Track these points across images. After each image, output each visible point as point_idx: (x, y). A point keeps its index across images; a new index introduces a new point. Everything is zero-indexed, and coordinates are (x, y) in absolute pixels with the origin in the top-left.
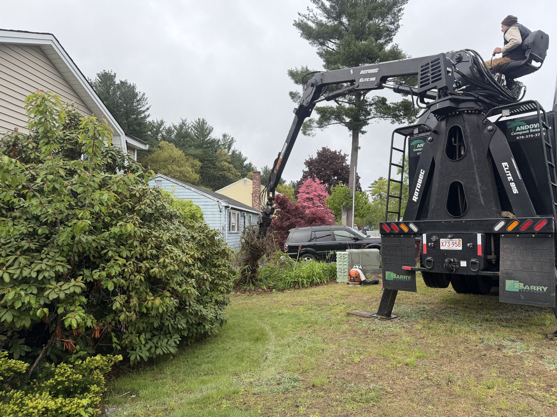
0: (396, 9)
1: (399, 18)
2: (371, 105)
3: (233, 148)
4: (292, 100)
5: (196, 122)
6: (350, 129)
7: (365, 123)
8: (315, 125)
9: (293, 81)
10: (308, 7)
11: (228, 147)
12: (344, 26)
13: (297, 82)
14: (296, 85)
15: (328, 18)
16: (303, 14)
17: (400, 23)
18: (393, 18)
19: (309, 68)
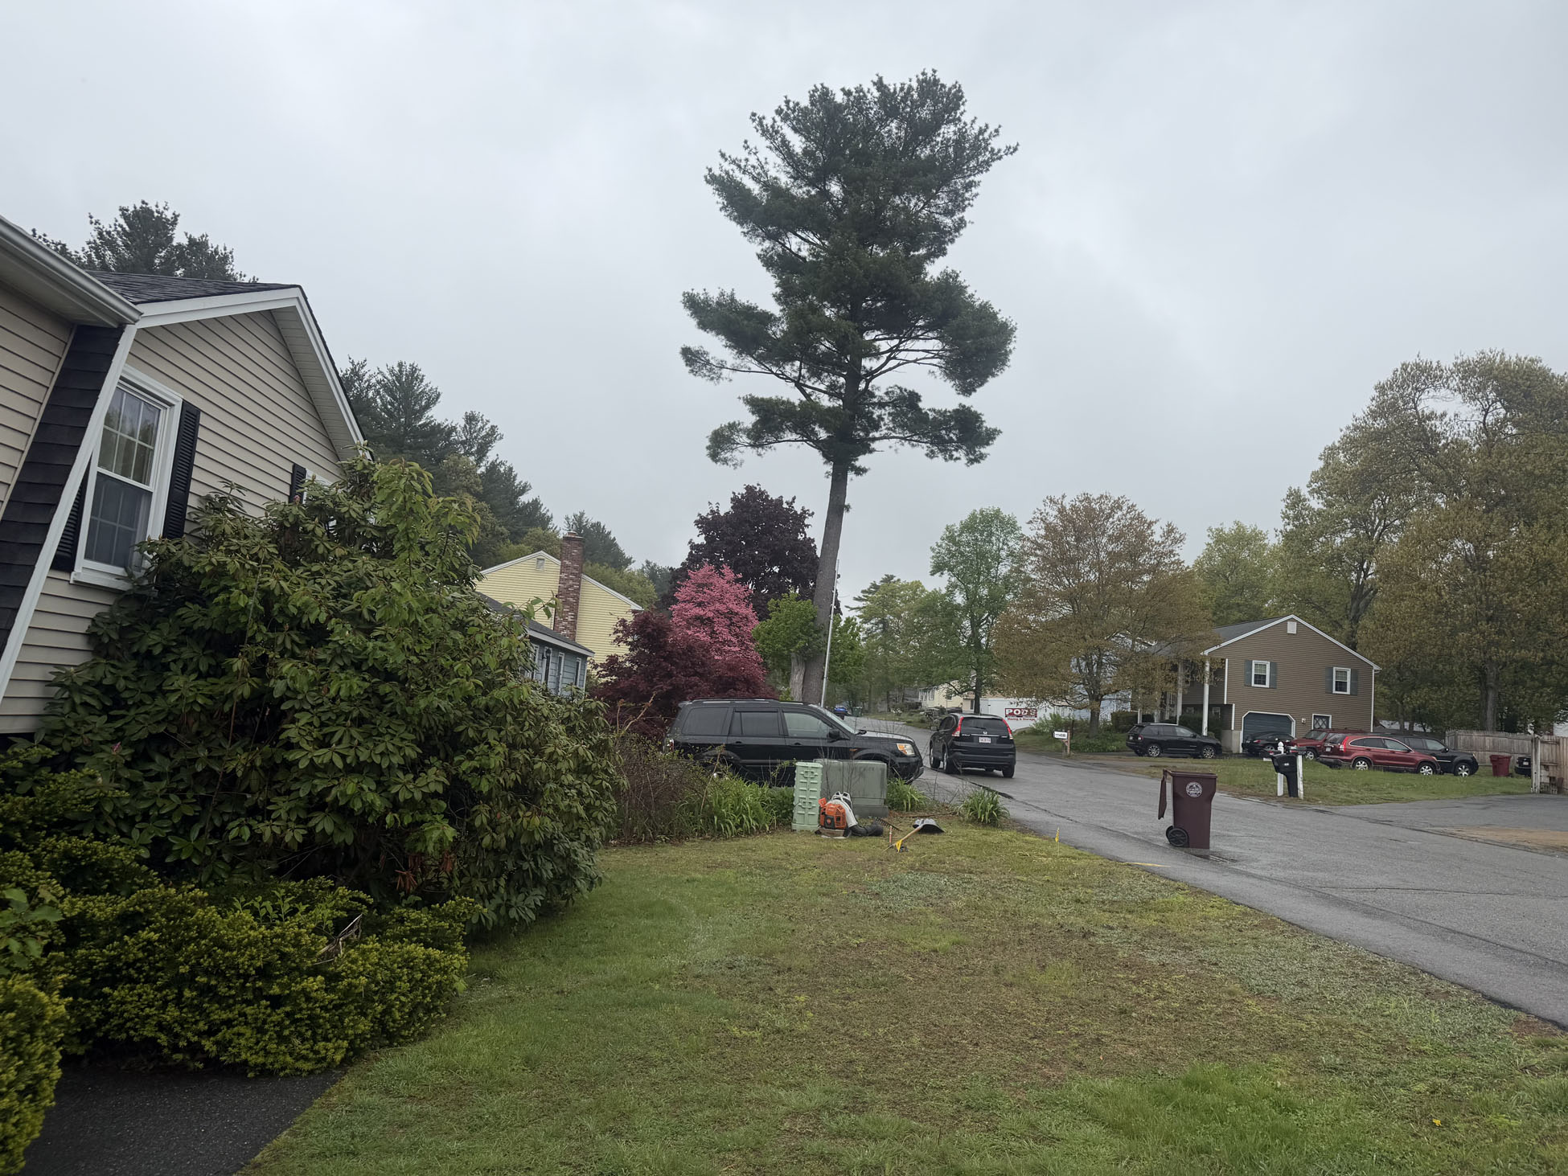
0: (959, 182)
1: (967, 202)
2: (882, 405)
3: (491, 456)
4: (689, 368)
5: (391, 371)
6: (827, 457)
7: (866, 448)
8: (745, 439)
9: (694, 322)
10: (746, 142)
11: (478, 451)
12: (831, 203)
13: (704, 325)
14: (701, 331)
15: (795, 179)
16: (733, 157)
17: (967, 215)
18: (950, 201)
19: (737, 297)
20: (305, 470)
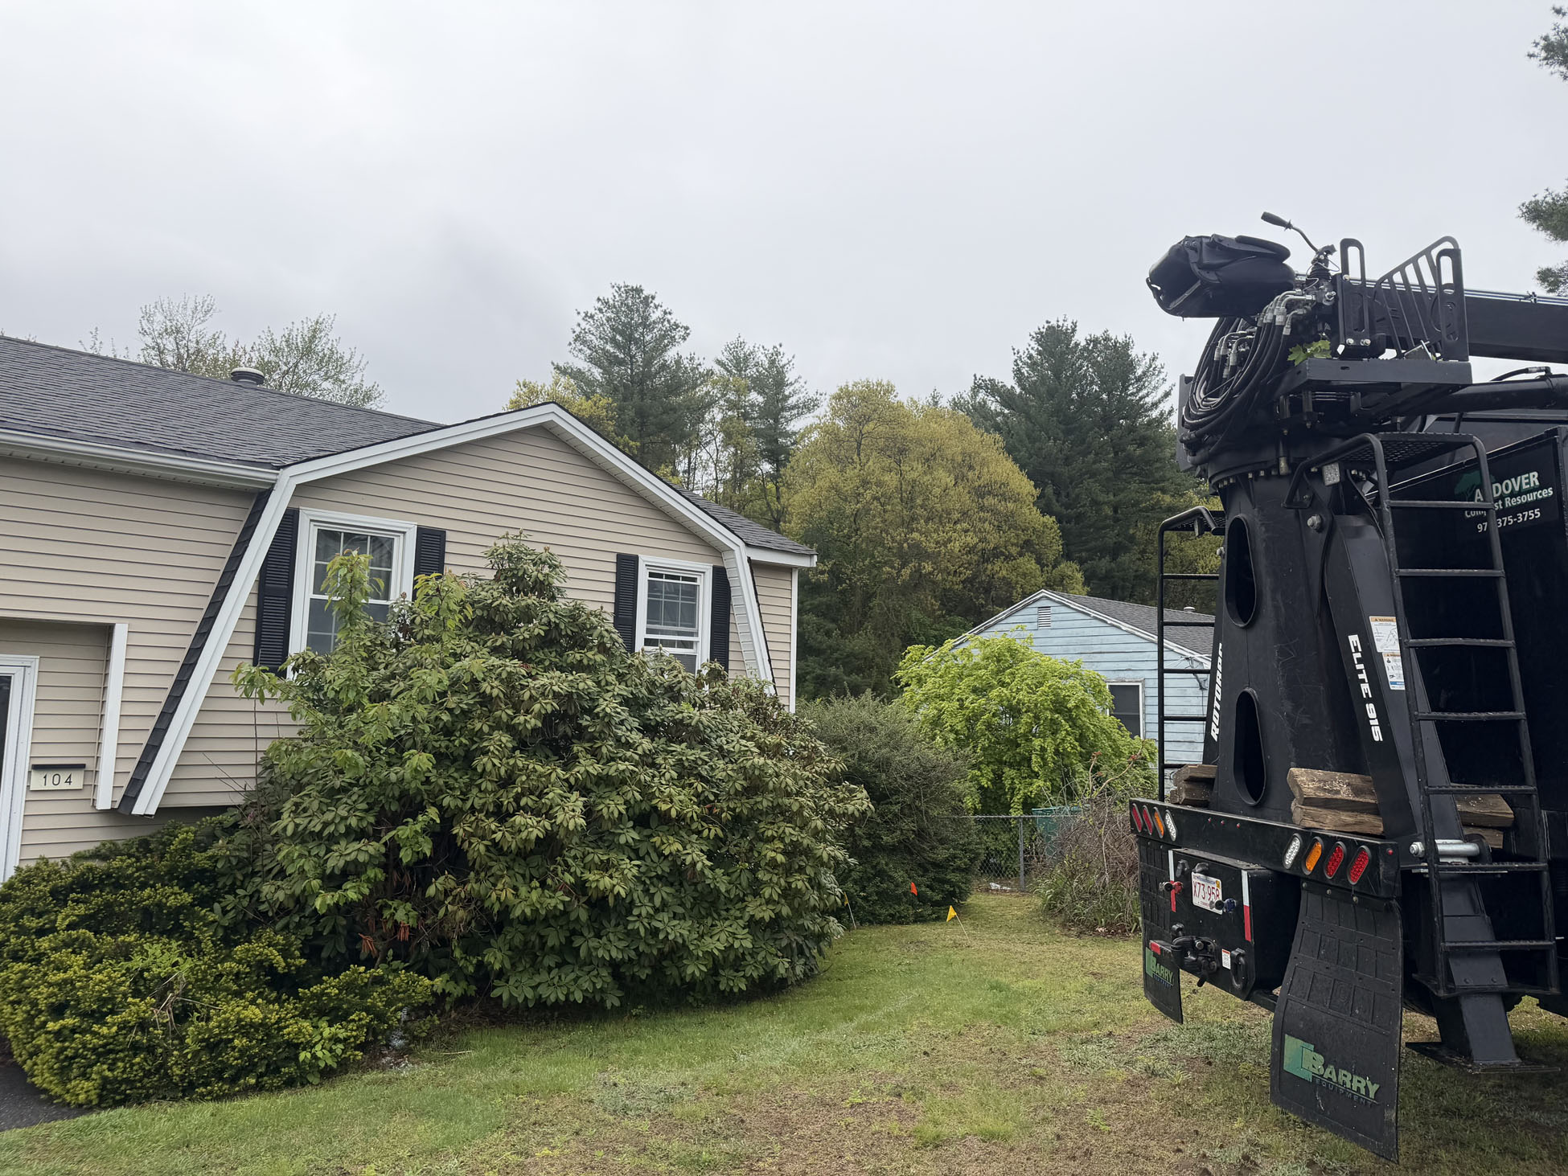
20: (637, 557)
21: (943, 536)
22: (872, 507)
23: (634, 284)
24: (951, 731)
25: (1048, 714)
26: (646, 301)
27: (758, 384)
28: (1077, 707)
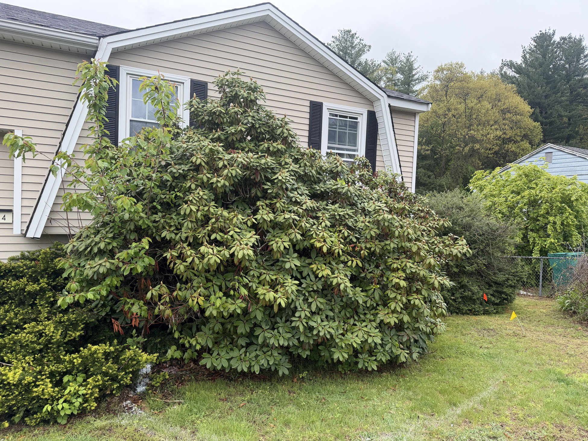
20: (322, 103)
21: (485, 132)
22: (452, 120)
23: (347, 29)
24: (499, 213)
25: (558, 204)
26: (353, 36)
27: (401, 70)
28: (577, 200)
